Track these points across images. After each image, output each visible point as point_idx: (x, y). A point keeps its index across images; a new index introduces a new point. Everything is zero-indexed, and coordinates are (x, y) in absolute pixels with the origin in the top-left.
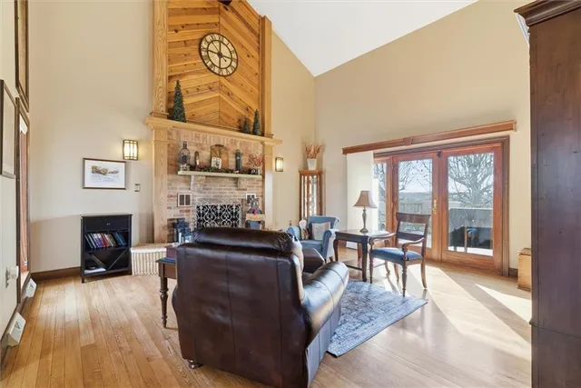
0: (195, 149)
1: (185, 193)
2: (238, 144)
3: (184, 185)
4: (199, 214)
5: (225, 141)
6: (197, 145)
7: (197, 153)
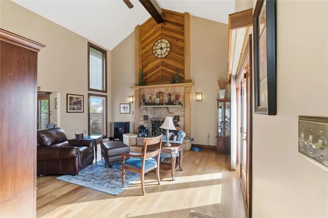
0: (150, 95)
1: (146, 114)
2: (170, 90)
3: (145, 112)
4: (152, 125)
5: (162, 90)
6: (150, 94)
7: (150, 98)
